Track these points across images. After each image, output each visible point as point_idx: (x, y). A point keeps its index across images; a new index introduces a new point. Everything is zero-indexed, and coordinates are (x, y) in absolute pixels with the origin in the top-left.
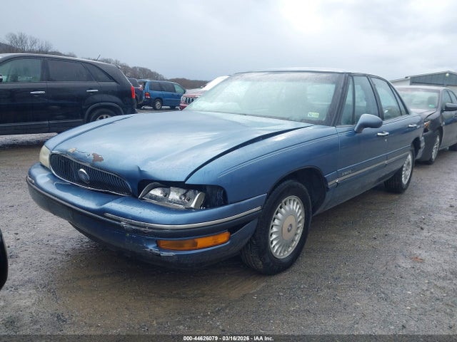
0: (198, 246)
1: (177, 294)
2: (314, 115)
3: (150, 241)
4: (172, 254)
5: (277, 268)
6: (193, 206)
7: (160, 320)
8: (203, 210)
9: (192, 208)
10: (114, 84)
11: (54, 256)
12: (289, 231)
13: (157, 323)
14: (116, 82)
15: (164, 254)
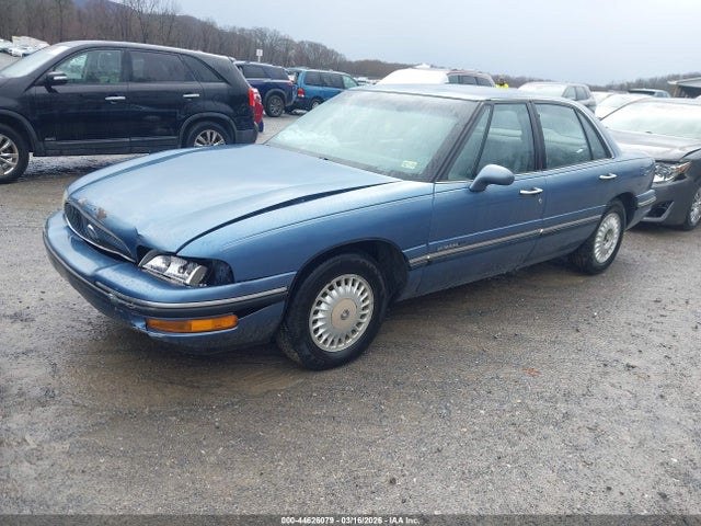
0: (193, 329)
1: (191, 381)
2: (410, 166)
3: (138, 319)
4: (161, 335)
5: (322, 362)
6: (188, 282)
7: (153, 409)
8: (203, 287)
9: (187, 285)
10: (222, 85)
11: (74, 324)
12: (343, 318)
13: (150, 411)
14: (227, 82)
15: (152, 334)
